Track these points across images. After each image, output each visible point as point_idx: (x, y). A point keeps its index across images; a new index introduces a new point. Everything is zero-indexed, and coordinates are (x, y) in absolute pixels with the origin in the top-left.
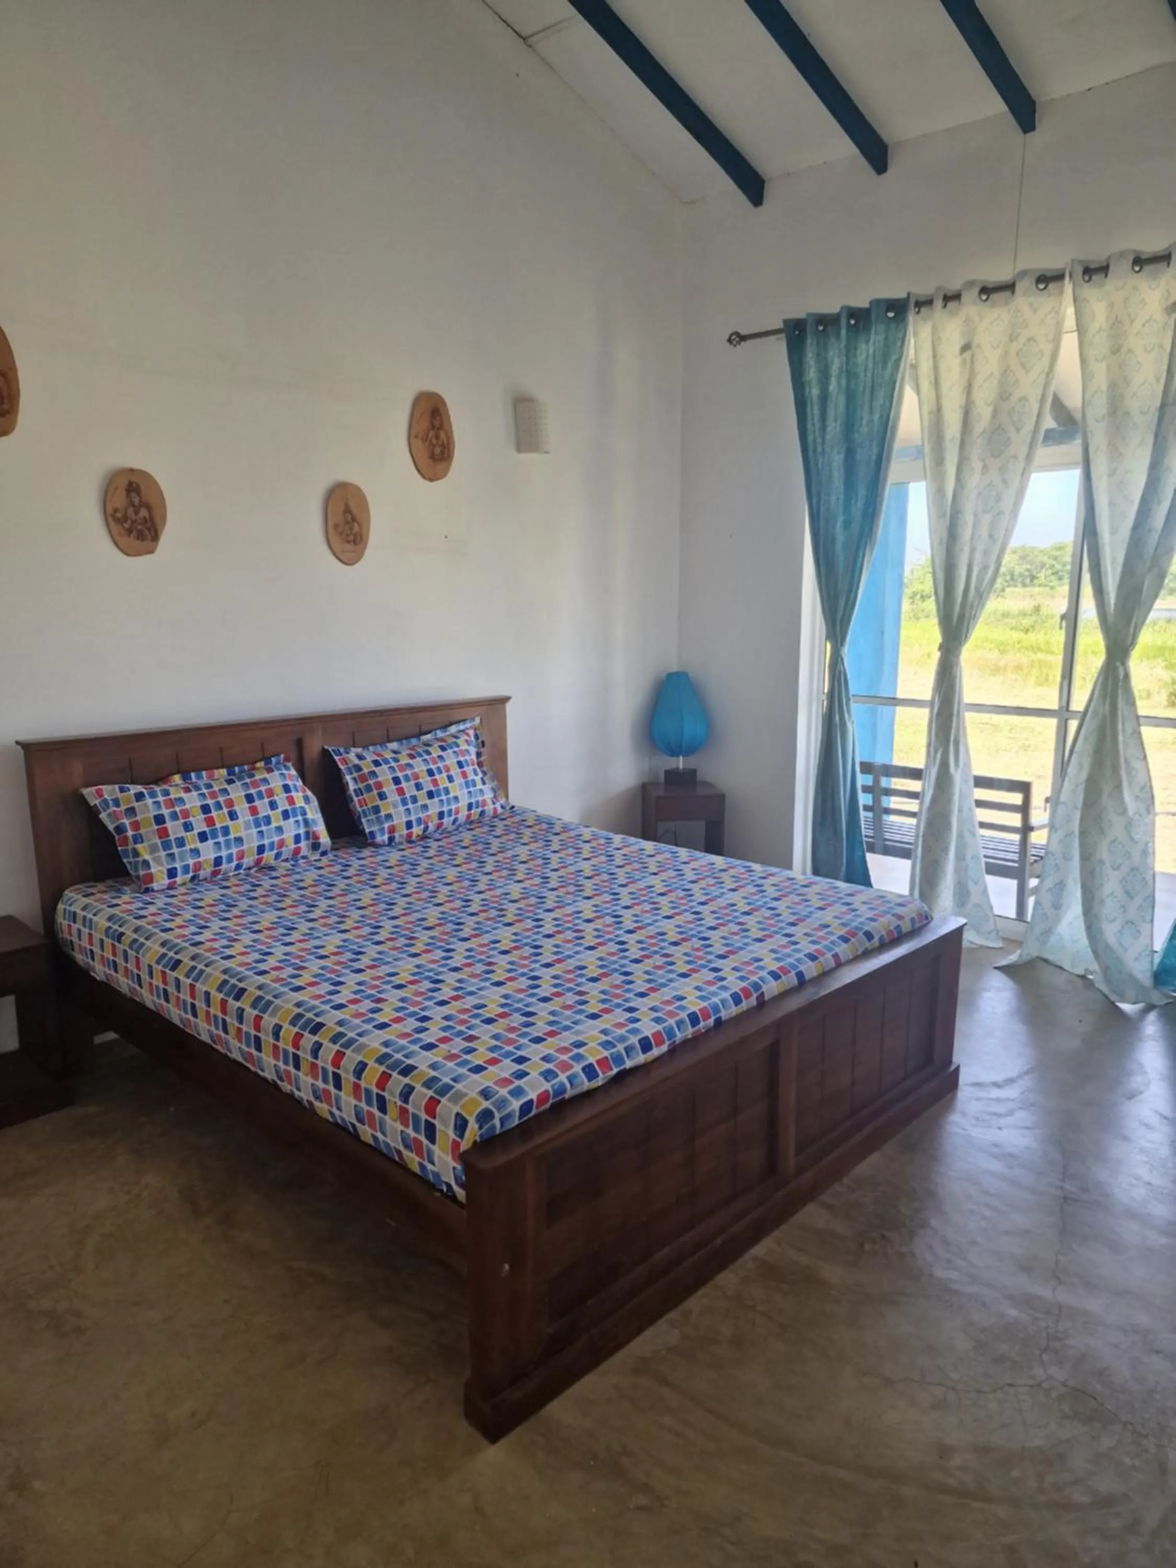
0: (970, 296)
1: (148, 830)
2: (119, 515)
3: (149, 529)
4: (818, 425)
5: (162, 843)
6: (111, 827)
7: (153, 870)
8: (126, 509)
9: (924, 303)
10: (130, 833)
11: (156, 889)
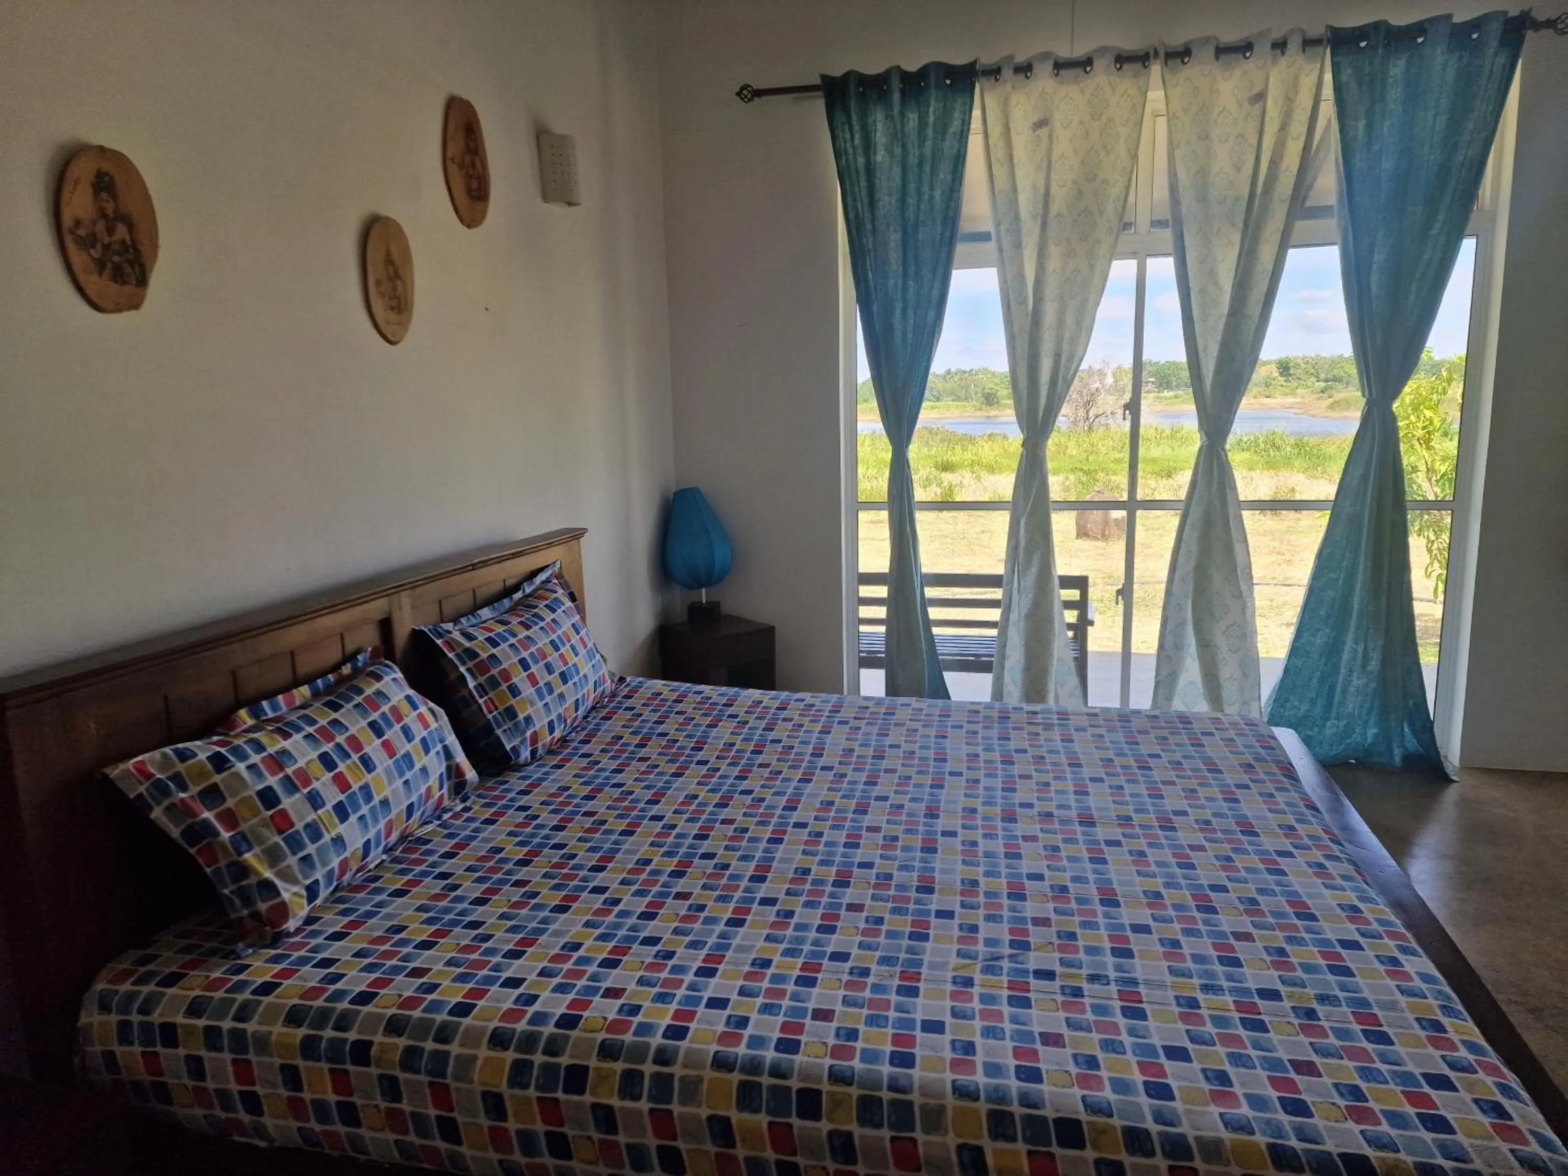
0: (1043, 70)
1: (254, 821)
2: (82, 232)
3: (131, 263)
5: (284, 840)
6: (175, 832)
7: (286, 896)
8: (94, 223)
9: (994, 72)
10: (226, 835)
11: (292, 930)
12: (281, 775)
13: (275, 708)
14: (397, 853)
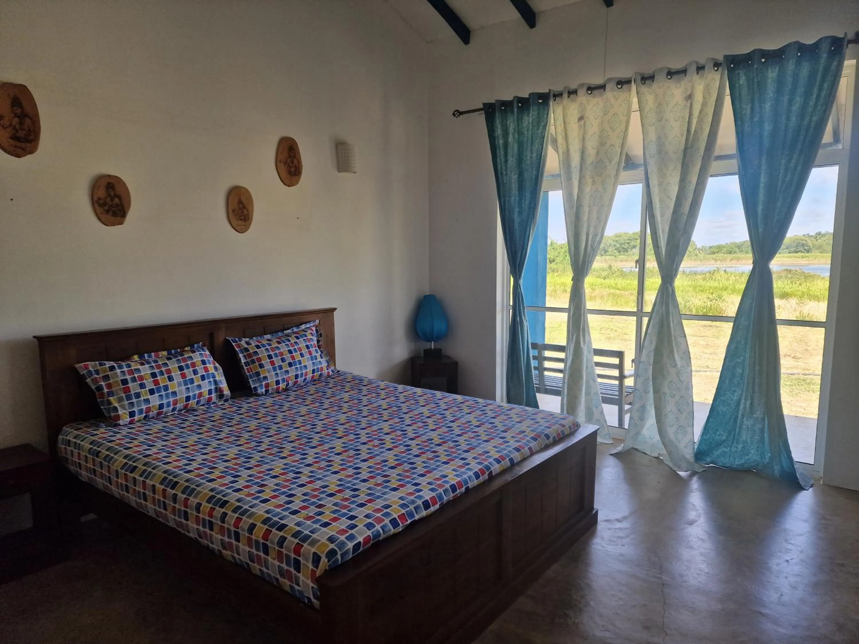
0: (582, 92)
1: (117, 388)
2: (101, 202)
3: (120, 210)
4: (503, 160)
5: (126, 396)
7: (120, 413)
8: (106, 198)
9: (558, 95)
10: (106, 390)
11: (121, 424)
12: (132, 376)
13: (150, 356)
14: (182, 412)
